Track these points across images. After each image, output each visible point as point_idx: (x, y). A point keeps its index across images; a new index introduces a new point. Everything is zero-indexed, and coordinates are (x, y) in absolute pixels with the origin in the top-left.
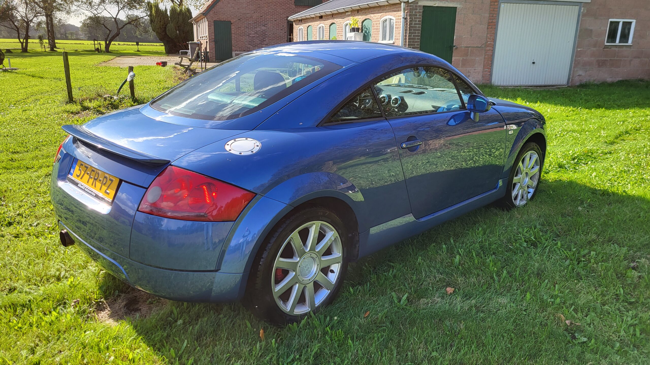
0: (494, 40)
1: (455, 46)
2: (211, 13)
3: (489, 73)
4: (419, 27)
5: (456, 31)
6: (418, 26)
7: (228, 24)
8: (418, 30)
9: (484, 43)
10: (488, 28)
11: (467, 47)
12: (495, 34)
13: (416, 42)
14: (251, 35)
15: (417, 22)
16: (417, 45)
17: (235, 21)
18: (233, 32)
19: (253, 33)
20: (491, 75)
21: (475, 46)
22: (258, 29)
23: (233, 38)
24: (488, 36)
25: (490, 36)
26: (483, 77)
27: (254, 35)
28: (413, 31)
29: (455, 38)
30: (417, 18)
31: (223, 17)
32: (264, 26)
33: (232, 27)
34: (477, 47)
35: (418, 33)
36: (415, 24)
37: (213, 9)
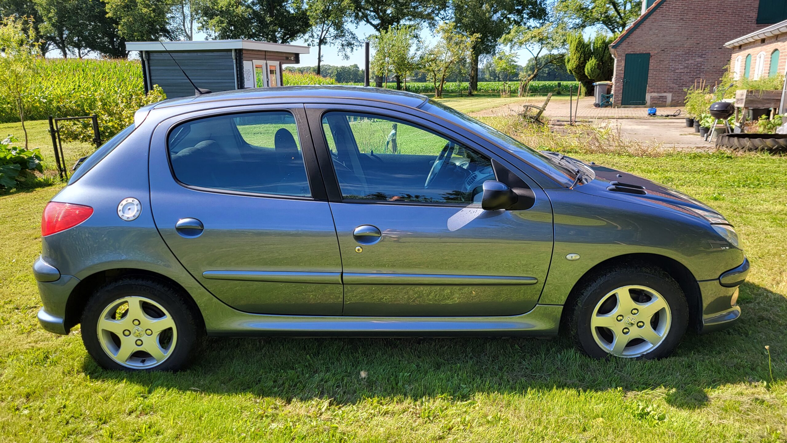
2: (624, 45)
7: (646, 57)
14: (677, 71)
17: (656, 52)
18: (651, 68)
19: (682, 67)
22: (690, 61)
23: (650, 75)
27: (682, 71)
31: (639, 49)
32: (701, 57)
33: (651, 61)
37: (627, 40)
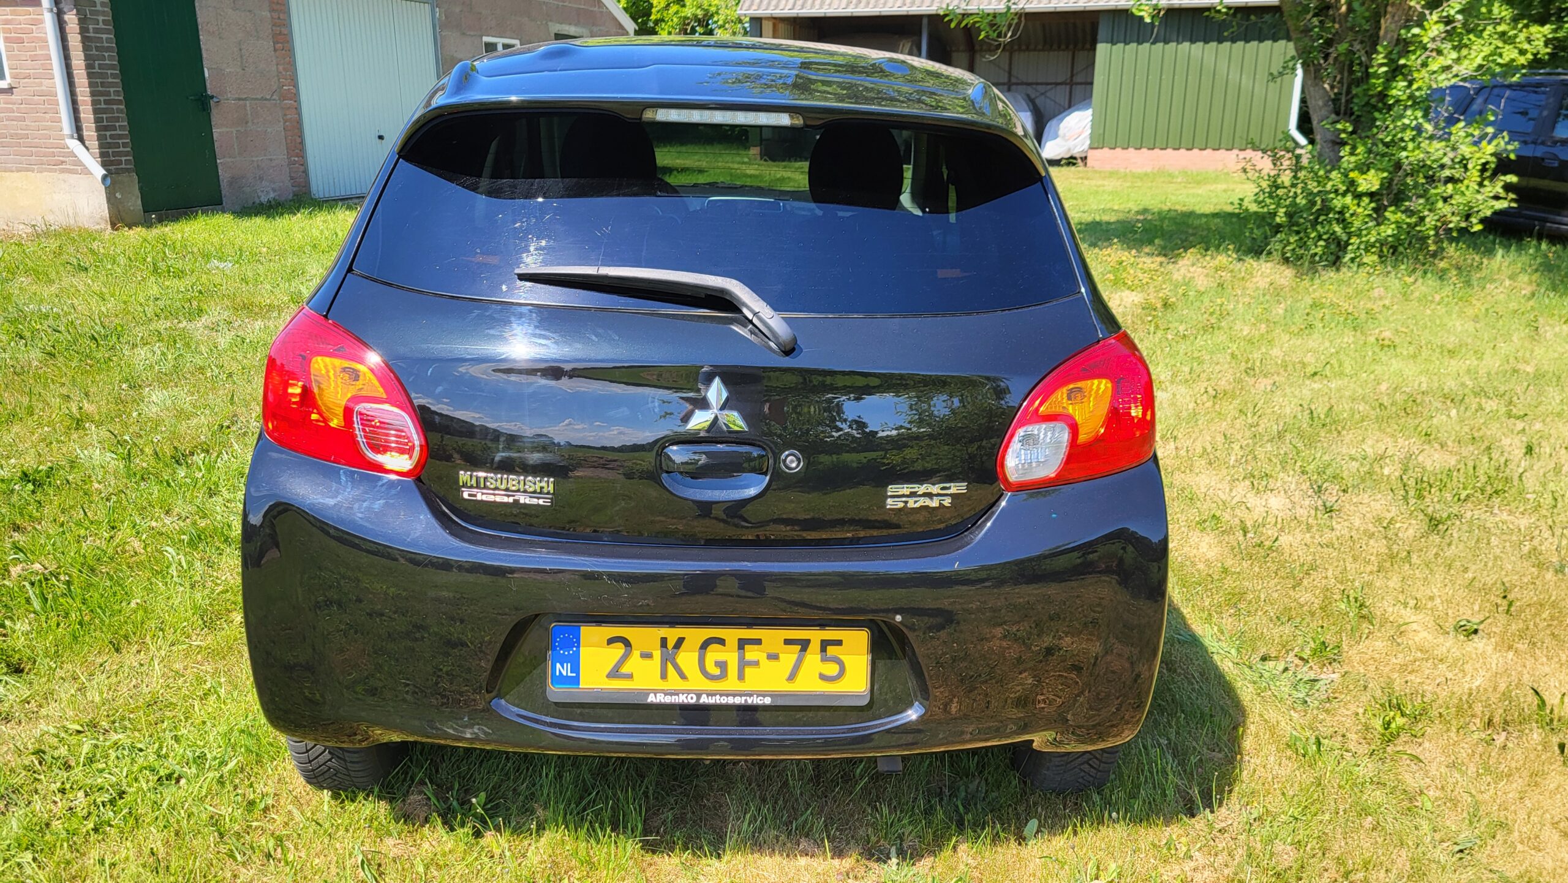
0: (294, 82)
1: (212, 97)
3: (302, 168)
4: (108, 38)
5: (204, 55)
6: (104, 36)
8: (108, 49)
9: (275, 88)
10: (275, 50)
11: (240, 99)
12: (292, 65)
13: (112, 85)
15: (101, 25)
16: (117, 93)
20: (306, 172)
21: (259, 97)
24: (281, 68)
25: (284, 69)
26: (292, 178)
28: (94, 52)
29: (207, 75)
30: (97, 13)
34: (264, 99)
35: (111, 59)
36: (96, 31)
